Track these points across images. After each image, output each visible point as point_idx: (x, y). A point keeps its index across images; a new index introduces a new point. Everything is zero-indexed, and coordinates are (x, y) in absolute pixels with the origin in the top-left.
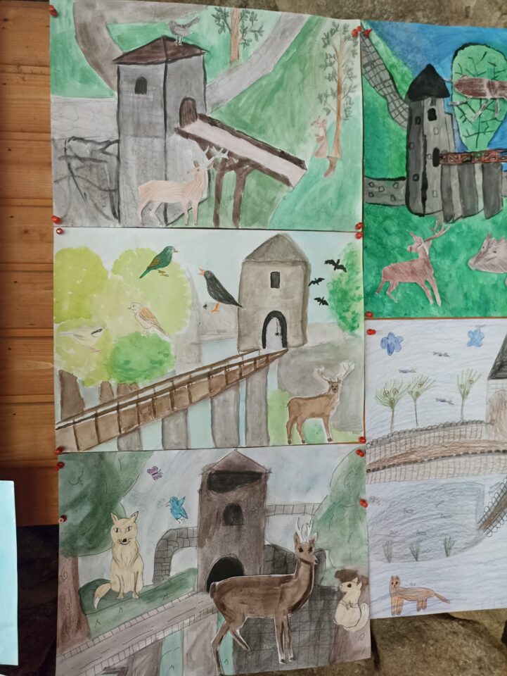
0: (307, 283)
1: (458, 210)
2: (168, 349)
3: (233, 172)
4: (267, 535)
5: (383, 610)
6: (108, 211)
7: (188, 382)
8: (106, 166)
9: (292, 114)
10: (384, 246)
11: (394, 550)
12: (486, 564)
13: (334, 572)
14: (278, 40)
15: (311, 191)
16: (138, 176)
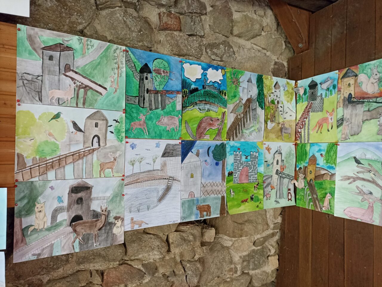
0: (107, 126)
1: (154, 107)
2: (58, 146)
3: (83, 89)
4: (91, 207)
5: (128, 228)
6: (37, 99)
7: (65, 157)
8: (37, 83)
9: (103, 73)
10: (132, 116)
11: (132, 209)
12: (159, 212)
13: (113, 217)
14: (99, 49)
15: (109, 98)
16: (49, 88)
